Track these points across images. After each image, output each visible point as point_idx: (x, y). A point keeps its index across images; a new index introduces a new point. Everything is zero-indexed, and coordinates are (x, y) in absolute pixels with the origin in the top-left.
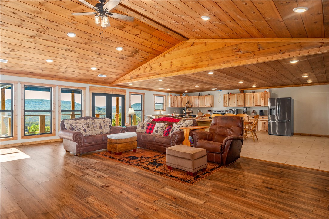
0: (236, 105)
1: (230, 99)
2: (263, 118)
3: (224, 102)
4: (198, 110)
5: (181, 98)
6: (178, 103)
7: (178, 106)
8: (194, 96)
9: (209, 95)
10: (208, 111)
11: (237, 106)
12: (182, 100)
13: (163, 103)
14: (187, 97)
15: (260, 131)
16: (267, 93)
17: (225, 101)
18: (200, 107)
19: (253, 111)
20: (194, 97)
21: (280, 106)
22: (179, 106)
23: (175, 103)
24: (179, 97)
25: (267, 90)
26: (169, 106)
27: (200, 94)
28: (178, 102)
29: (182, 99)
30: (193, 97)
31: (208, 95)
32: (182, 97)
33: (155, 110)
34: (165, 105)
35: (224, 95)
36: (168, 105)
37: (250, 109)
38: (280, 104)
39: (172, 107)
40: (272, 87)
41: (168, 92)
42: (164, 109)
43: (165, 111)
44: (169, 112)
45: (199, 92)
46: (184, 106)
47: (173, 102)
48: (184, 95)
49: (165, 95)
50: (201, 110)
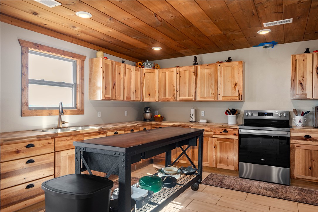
1: (317, 68)
3: (294, 80)
4: (192, 111)
5: (139, 73)
6: (130, 87)
7: (129, 98)
8: (178, 67)
9: (229, 60)
12: (141, 78)
13: (75, 85)
14: (157, 71)
17: (298, 78)
18: (198, 99)
20: (181, 69)
22: (133, 98)
23: (120, 84)
24: (133, 68)
26: (99, 96)
27: (198, 61)
28: (130, 83)
29: (143, 75)
30: (175, 70)
32: (142, 71)
33: (26, 110)
34: (83, 93)
36: (94, 91)
39: (106, 99)
41: (96, 46)
42: (79, 106)
43: (83, 114)
44: (99, 115)
45: (196, 56)
46: (149, 98)
47: (114, 83)
48: (147, 64)
49: (81, 55)
50: (199, 108)
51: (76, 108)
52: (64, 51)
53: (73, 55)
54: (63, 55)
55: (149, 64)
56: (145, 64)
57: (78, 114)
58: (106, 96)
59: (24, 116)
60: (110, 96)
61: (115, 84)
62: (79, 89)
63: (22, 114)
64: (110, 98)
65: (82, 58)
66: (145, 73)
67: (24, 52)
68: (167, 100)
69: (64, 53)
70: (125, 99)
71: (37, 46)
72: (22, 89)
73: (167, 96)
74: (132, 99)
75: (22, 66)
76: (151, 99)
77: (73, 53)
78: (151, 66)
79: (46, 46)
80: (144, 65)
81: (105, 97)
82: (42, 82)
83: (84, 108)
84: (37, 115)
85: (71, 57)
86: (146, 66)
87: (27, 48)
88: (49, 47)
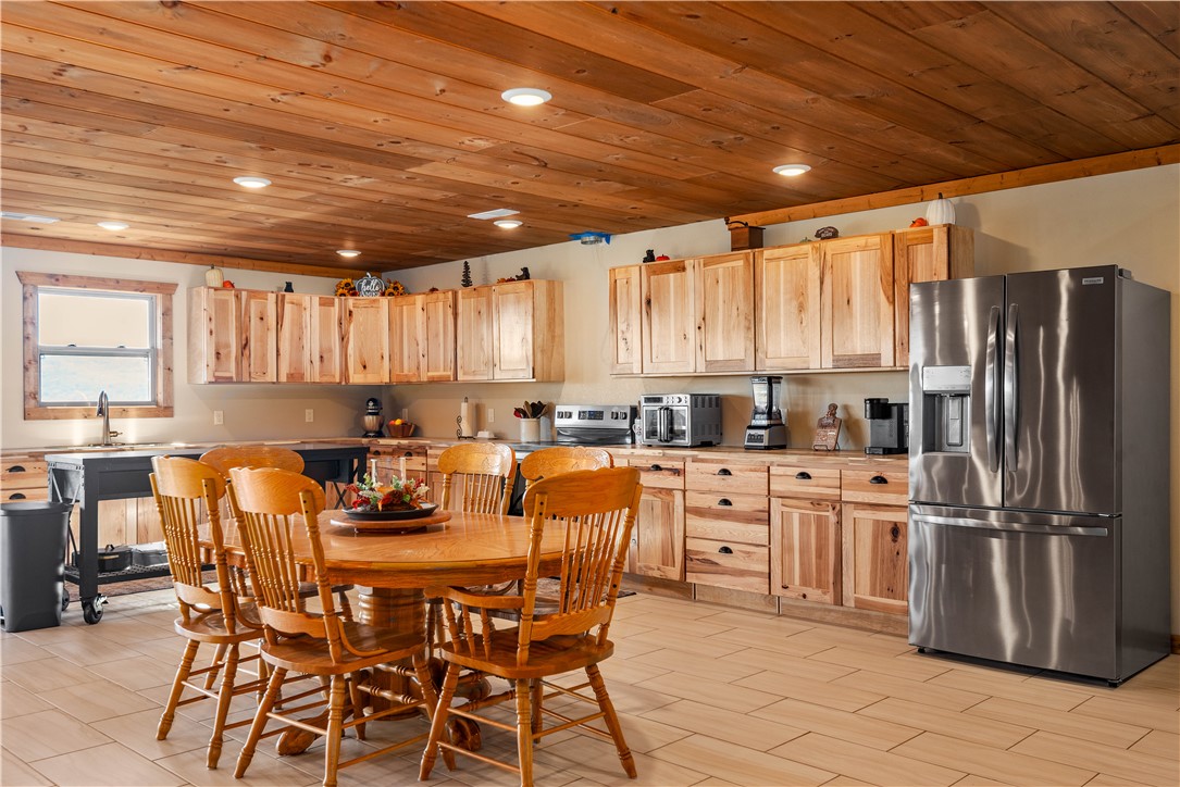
0: (691, 364)
1: (649, 302)
2: (880, 480)
3: (613, 331)
5: (335, 310)
6: (296, 348)
7: (295, 376)
9: (525, 275)
10: (519, 413)
11: (702, 369)
12: (342, 323)
13: (152, 353)
14: (388, 301)
15: (860, 604)
16: (929, 240)
18: (461, 377)
19: (833, 408)
20: (429, 298)
21: (1009, 365)
23: (265, 344)
24: (310, 301)
25: (937, 213)
26: (205, 374)
27: (471, 276)
28: (300, 338)
29: (344, 315)
30: (419, 300)
31: (519, 278)
32: (344, 306)
33: (34, 408)
34: (169, 369)
35: (613, 270)
36: (195, 363)
37: (810, 390)
38: (1010, 337)
39: (218, 380)
40: (981, 180)
41: (204, 257)
42: (160, 398)
43: (172, 416)
44: (217, 419)
45: (468, 260)
46: (362, 375)
47: (244, 342)
48: (368, 283)
49: (162, 284)
50: (484, 401)
51: (155, 402)
52: (118, 281)
53: (142, 286)
54: (115, 289)
55: (373, 283)
56: (363, 284)
57: (158, 416)
58: (217, 374)
59: (29, 419)
60: (232, 373)
61: (246, 345)
62: (161, 361)
63: (27, 416)
64: (231, 378)
65: (167, 289)
66: (352, 309)
67: (28, 295)
68: (406, 380)
69: (119, 284)
70: (283, 379)
71: (56, 279)
72: (25, 367)
73: (406, 372)
74: (308, 379)
75: (25, 323)
76: (371, 378)
77: (141, 282)
78: (377, 288)
79: (75, 277)
80: (360, 286)
81: (217, 378)
82: (72, 351)
83: (172, 401)
84: (56, 418)
85: (136, 290)
86: (364, 288)
87: (35, 287)
88: (81, 277)
